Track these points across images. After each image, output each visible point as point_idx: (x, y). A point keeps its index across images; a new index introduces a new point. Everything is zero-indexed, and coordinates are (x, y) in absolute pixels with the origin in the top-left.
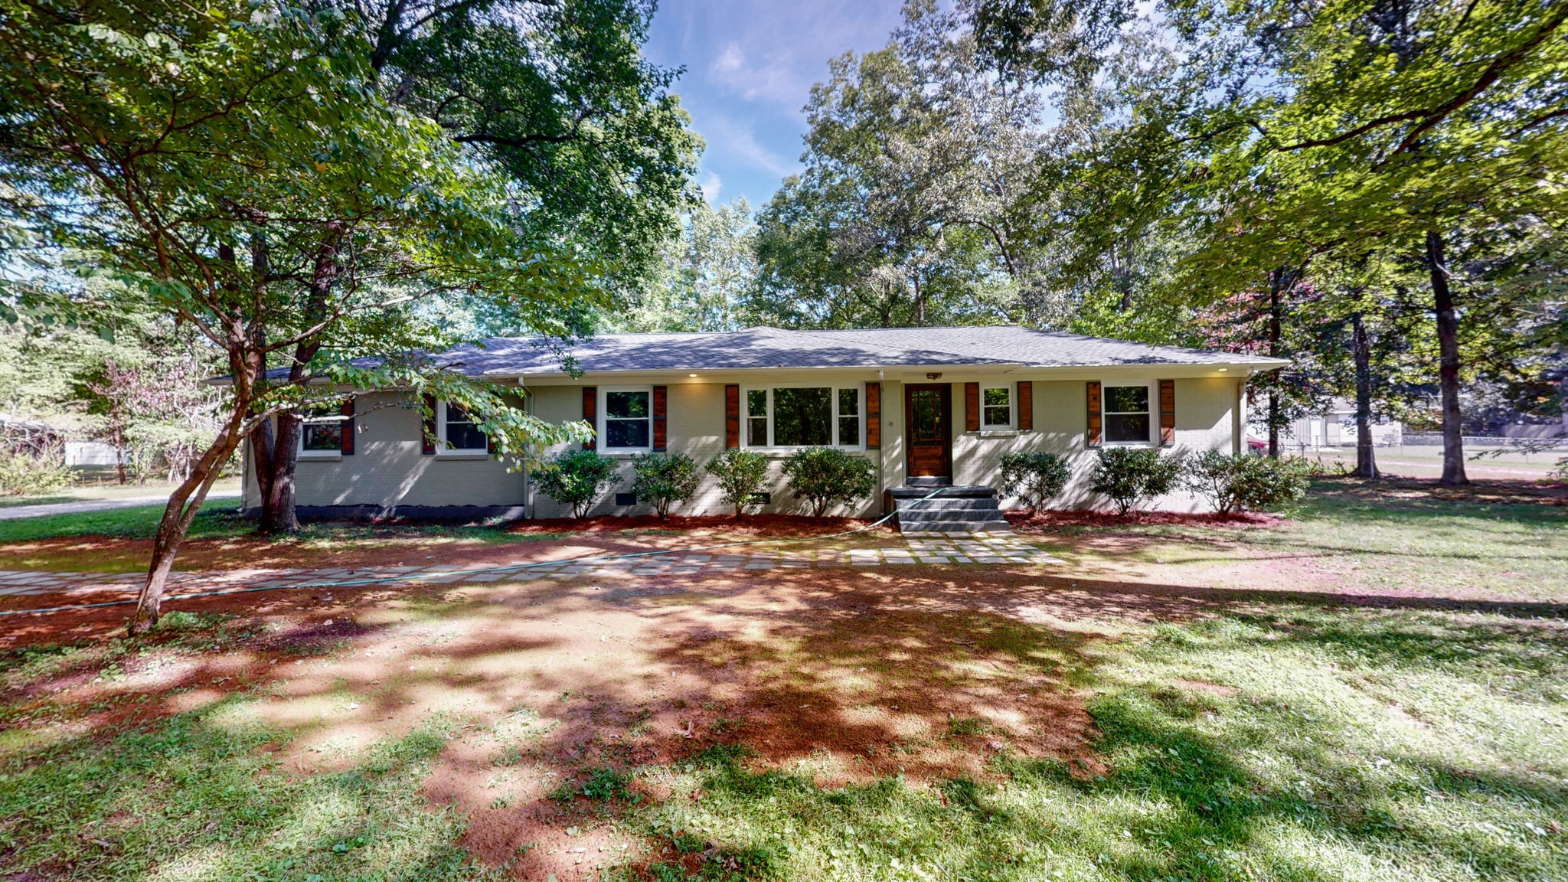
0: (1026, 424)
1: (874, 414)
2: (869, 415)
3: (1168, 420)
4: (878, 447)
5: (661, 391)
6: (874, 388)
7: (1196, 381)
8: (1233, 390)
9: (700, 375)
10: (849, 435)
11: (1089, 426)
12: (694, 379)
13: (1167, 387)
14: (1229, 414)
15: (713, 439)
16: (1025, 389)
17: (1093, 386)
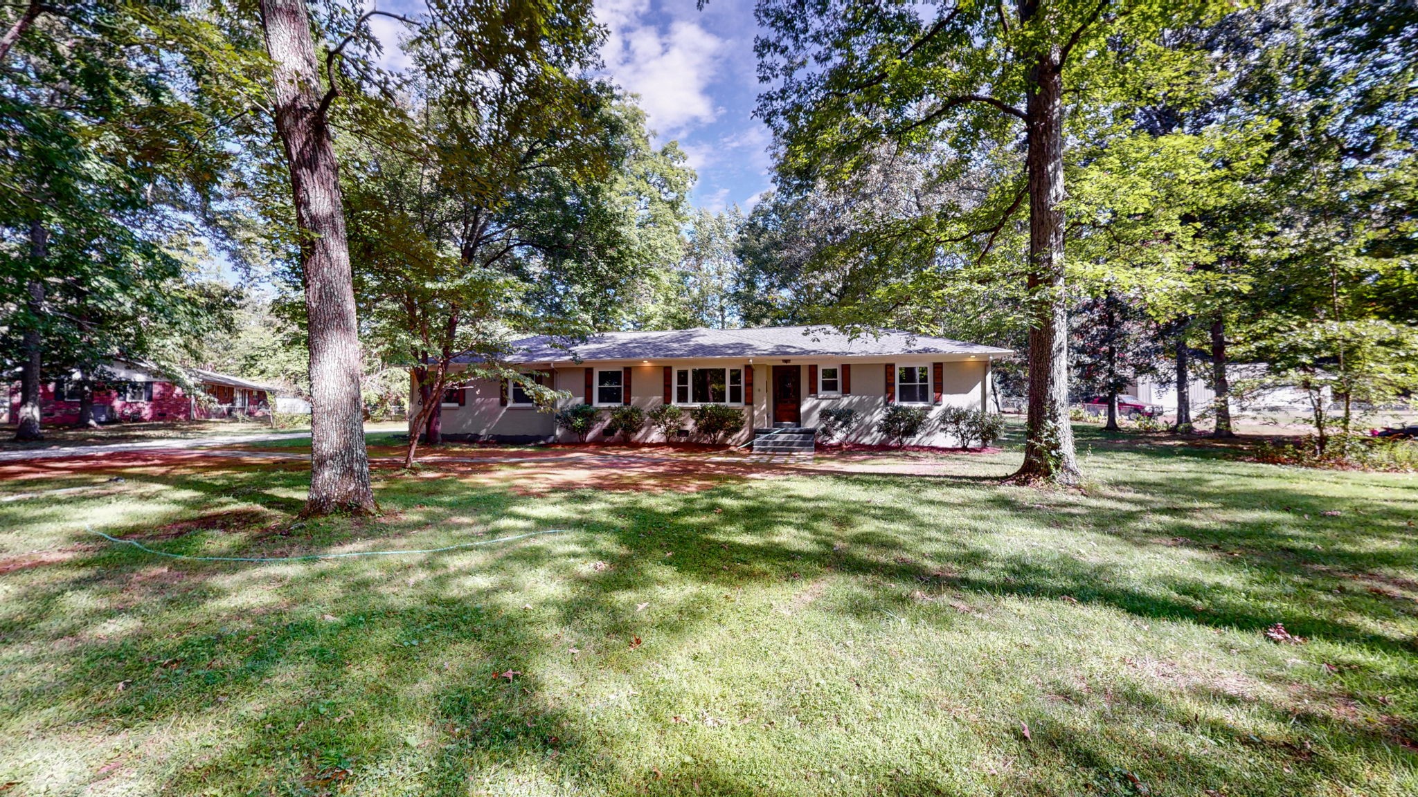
0: (846, 391)
1: (750, 384)
2: (746, 385)
3: (939, 389)
4: (751, 404)
5: (628, 370)
6: (749, 369)
7: (957, 364)
8: (982, 369)
9: (650, 361)
10: (735, 397)
11: (887, 392)
12: (647, 364)
13: (938, 367)
14: (979, 386)
15: (657, 399)
16: (846, 368)
17: (889, 368)
